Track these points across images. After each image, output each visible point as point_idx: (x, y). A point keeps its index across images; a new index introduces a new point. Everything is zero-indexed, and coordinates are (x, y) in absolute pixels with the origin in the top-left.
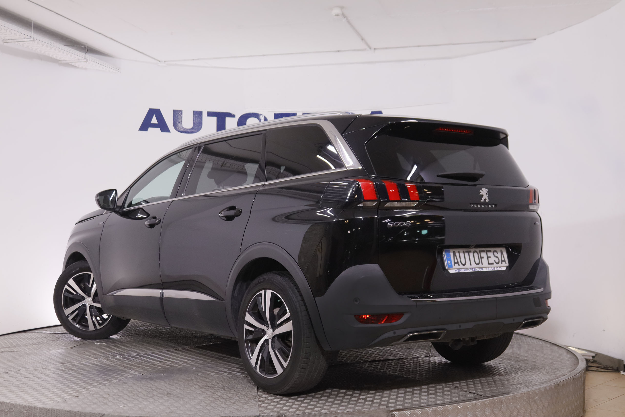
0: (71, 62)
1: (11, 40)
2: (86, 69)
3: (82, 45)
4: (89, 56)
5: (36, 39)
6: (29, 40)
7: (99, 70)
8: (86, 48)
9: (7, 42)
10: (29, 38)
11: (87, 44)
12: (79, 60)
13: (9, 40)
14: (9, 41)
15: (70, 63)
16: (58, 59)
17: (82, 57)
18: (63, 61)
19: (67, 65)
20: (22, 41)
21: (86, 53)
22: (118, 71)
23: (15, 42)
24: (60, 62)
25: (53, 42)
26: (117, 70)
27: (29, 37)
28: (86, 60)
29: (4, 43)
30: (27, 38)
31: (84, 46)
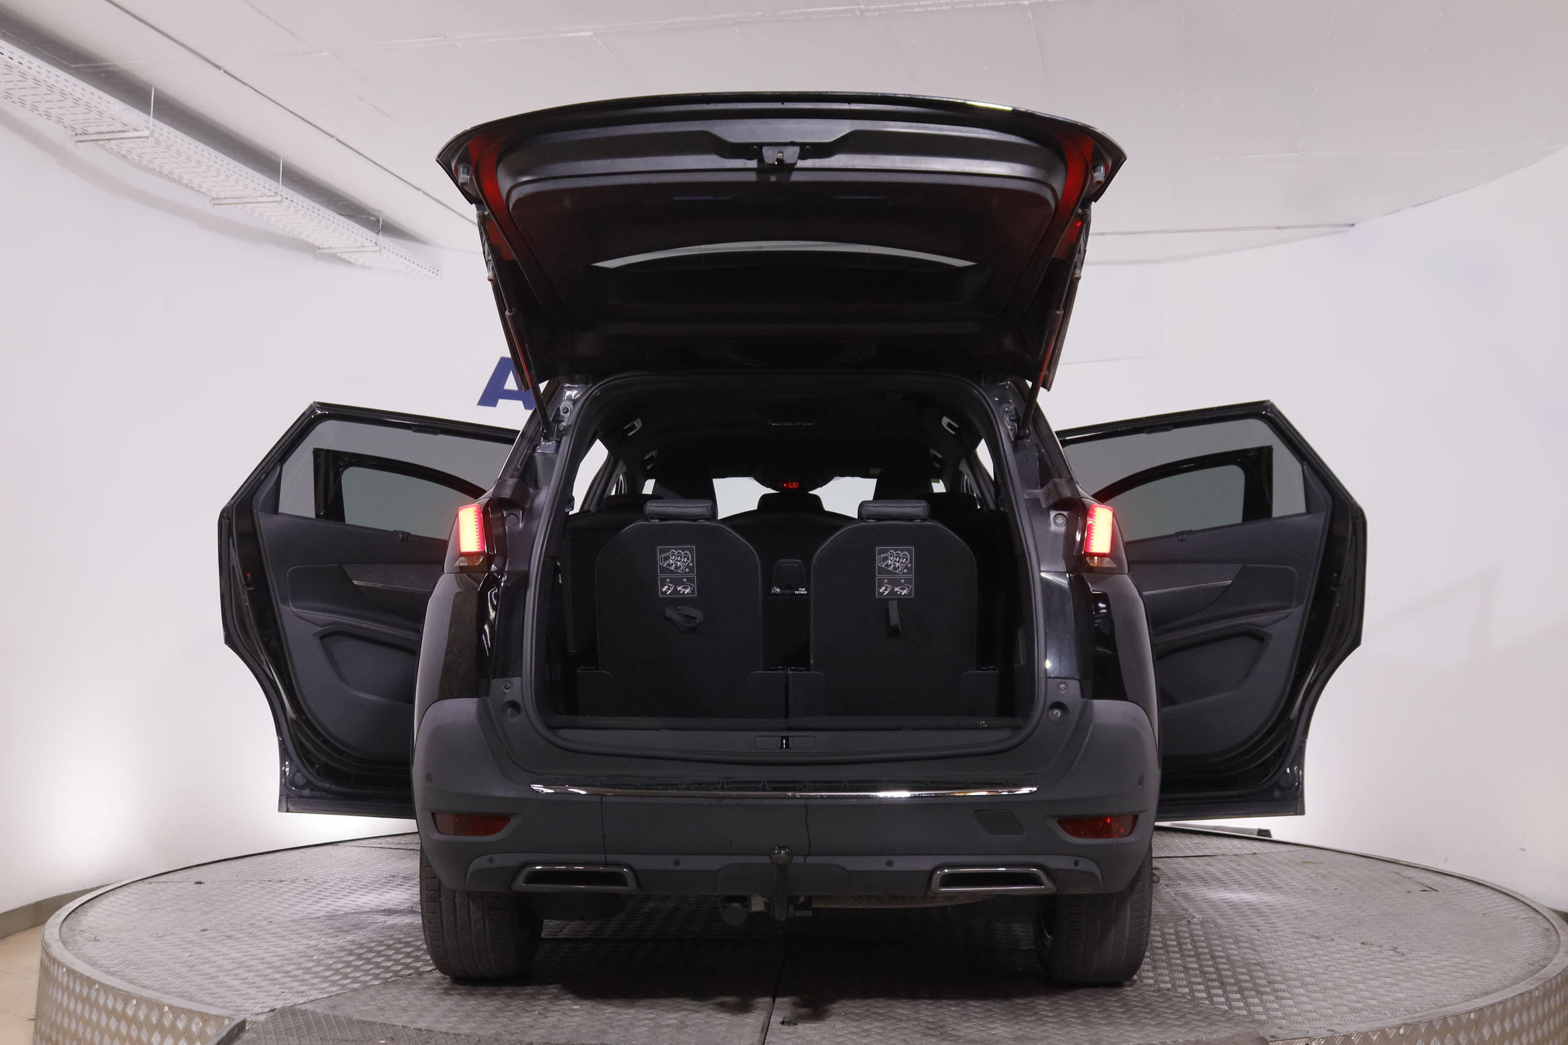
0: (341, 253)
1: (231, 198)
2: (370, 268)
3: (370, 214)
4: (383, 240)
5: (287, 198)
6: (271, 199)
7: (397, 271)
8: (379, 222)
9: (221, 204)
10: (271, 196)
11: (380, 211)
12: (363, 246)
13: (226, 198)
14: (225, 201)
15: (339, 255)
16: (317, 244)
17: (371, 241)
18: (327, 248)
19: (333, 258)
20: (255, 201)
21: (378, 233)
22: (437, 274)
23: (236, 204)
24: (318, 251)
25: (317, 206)
26: (435, 271)
27: (272, 193)
28: (378, 248)
29: (215, 206)
30: (268, 196)
31: (374, 217)
